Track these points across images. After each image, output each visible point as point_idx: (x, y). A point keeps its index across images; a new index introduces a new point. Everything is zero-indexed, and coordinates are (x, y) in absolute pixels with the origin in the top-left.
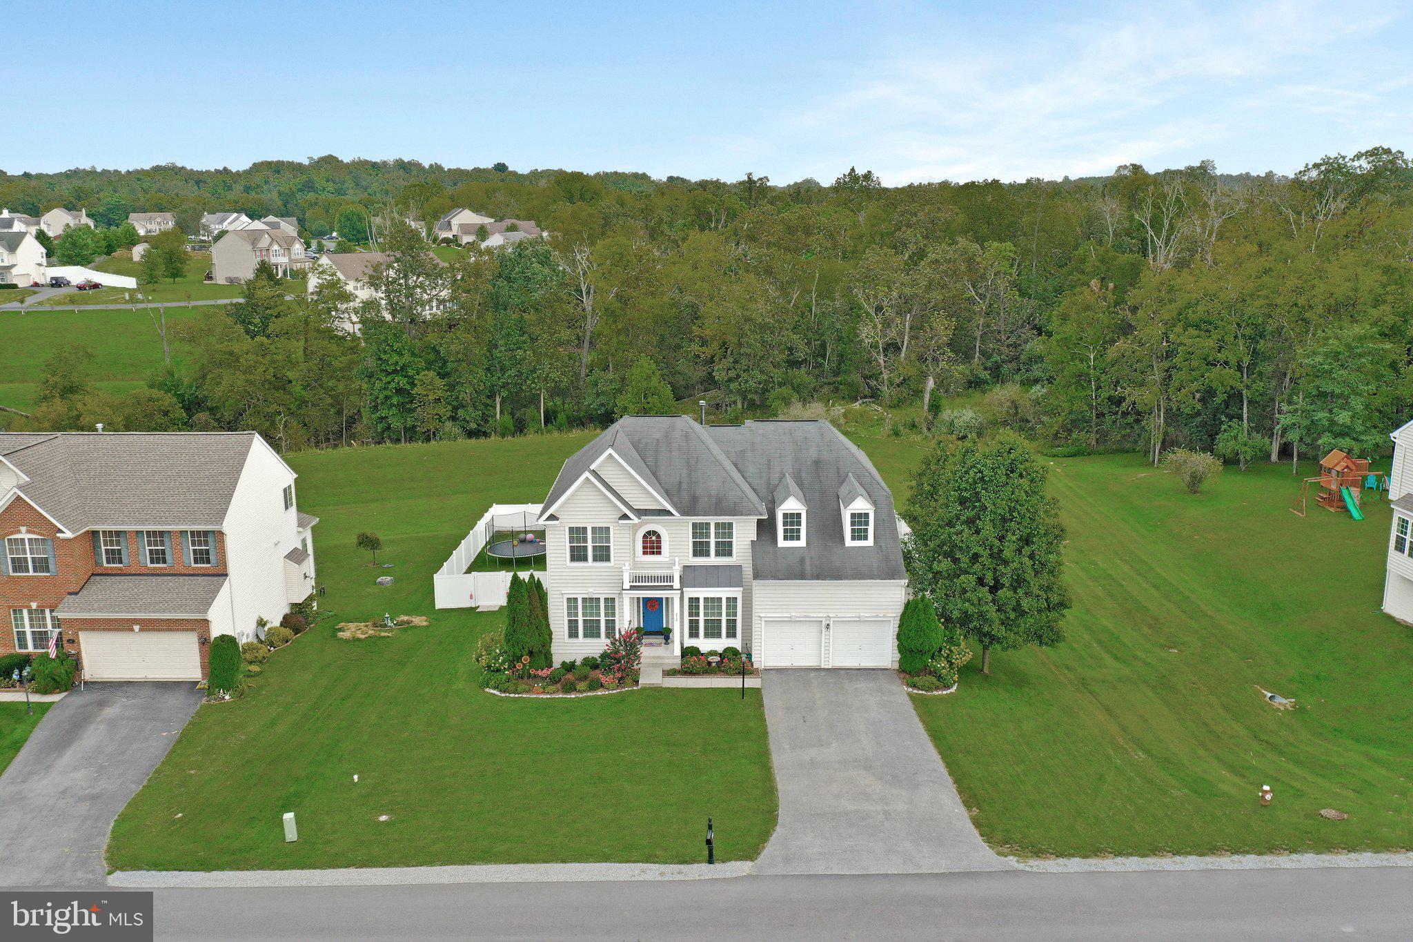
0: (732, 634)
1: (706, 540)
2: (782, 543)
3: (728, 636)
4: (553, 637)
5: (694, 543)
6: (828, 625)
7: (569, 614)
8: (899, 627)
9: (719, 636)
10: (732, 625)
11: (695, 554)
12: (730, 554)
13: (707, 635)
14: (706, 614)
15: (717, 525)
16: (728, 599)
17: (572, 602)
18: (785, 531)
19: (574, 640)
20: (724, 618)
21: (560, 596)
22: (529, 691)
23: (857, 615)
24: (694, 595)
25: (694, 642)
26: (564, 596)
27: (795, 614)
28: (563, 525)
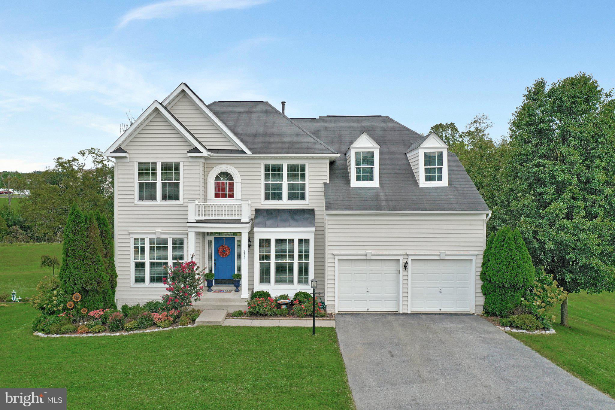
0: (304, 279)
1: (279, 182)
2: (354, 183)
3: (300, 281)
4: (118, 281)
5: (267, 185)
6: (406, 263)
7: (136, 257)
8: (483, 265)
9: (291, 281)
10: (304, 268)
11: (268, 197)
12: (303, 198)
13: (278, 281)
14: (277, 258)
15: (289, 166)
16: (300, 241)
17: (139, 243)
18: (358, 171)
19: (140, 285)
20: (296, 262)
21: (128, 236)
22: (74, 331)
23: (437, 252)
24: (265, 236)
25: (264, 288)
26: (131, 236)
27: (371, 252)
28: (132, 160)
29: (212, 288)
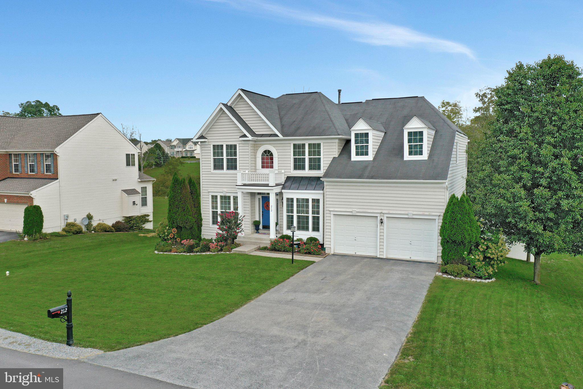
0: (316, 228)
1: (303, 157)
2: (354, 157)
3: (314, 230)
4: (203, 223)
5: (295, 159)
6: (382, 219)
7: (213, 208)
10: (316, 220)
11: (296, 168)
12: (319, 168)
13: (298, 228)
14: (298, 212)
15: (310, 145)
16: (313, 200)
17: (214, 198)
18: (357, 148)
19: (215, 226)
20: (310, 215)
21: (207, 194)
22: (170, 251)
23: (406, 213)
24: (290, 196)
25: (289, 233)
26: (210, 193)
27: (355, 210)
28: (209, 143)
29: (259, 231)
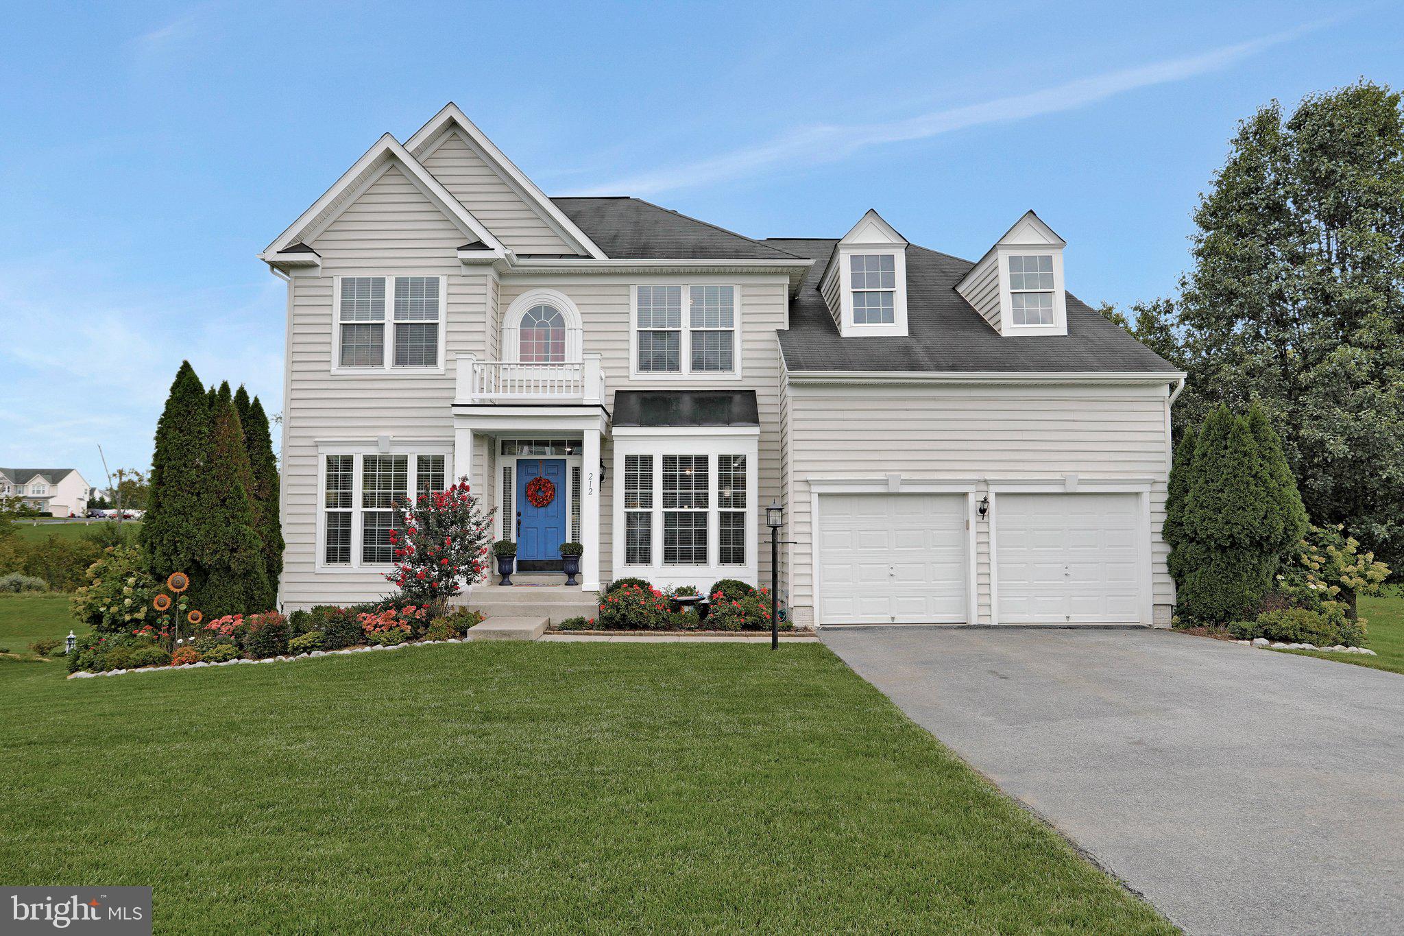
0: (733, 553)
1: (671, 328)
2: (849, 328)
3: (725, 558)
4: (286, 558)
5: (643, 336)
6: (985, 501)
7: (330, 502)
9: (702, 557)
10: (733, 525)
11: (645, 364)
12: (728, 365)
13: (670, 556)
14: (668, 500)
15: (697, 292)
16: (724, 460)
17: (339, 468)
18: (858, 299)
19: (338, 567)
20: (713, 511)
21: (311, 452)
22: (165, 661)
23: (1058, 476)
24: (639, 449)
25: (637, 571)
26: (321, 450)
27: (899, 475)
28: (328, 273)
29: (511, 578)
